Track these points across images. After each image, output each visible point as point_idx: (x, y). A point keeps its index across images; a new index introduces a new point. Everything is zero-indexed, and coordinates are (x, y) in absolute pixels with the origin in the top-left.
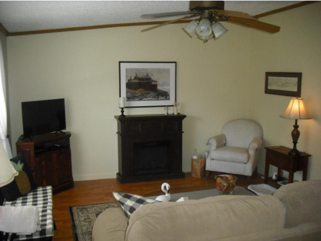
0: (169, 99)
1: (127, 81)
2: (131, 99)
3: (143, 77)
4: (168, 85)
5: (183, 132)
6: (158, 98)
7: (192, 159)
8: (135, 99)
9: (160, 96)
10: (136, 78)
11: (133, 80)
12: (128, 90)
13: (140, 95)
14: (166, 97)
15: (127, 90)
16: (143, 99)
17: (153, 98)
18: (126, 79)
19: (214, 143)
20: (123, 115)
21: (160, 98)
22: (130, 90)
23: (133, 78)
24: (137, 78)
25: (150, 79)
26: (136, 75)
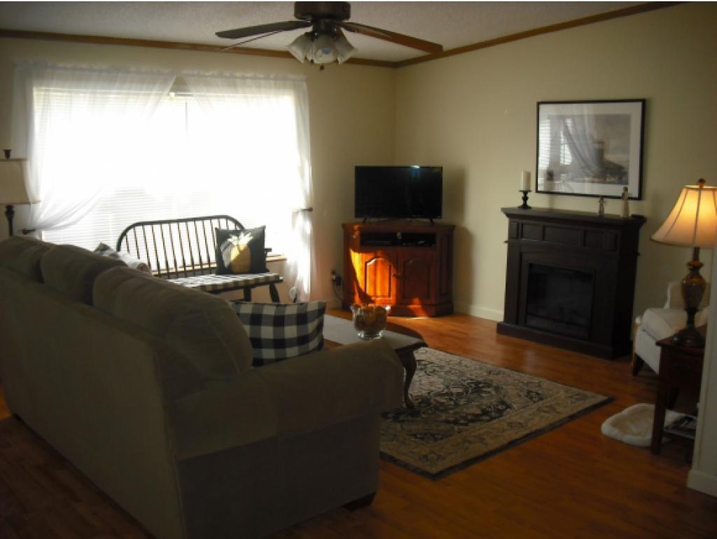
4: (626, 150)
9: (608, 175)
14: (620, 178)
20: (525, 206)
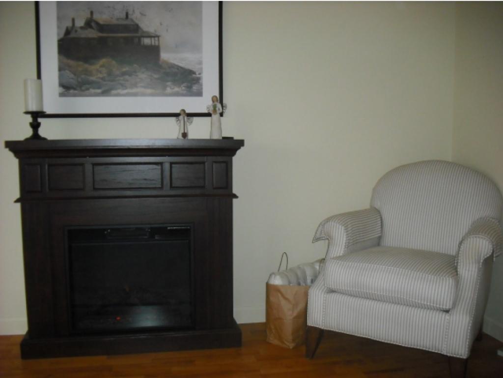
0: (199, 94)
1: (62, 36)
2: (75, 89)
3: (115, 22)
4: (197, 48)
5: (235, 196)
6: (165, 88)
7: (269, 287)
8: (88, 89)
9: (169, 84)
10: (89, 24)
11: (79, 30)
12: (65, 60)
13: (103, 79)
14: (189, 88)
15: (60, 61)
16: (114, 92)
17: (145, 87)
18: (59, 27)
19: (340, 236)
20: (36, 136)
21: (169, 90)
22: (72, 63)
23: (80, 23)
24: (93, 24)
25: (137, 28)
26: (92, 13)
